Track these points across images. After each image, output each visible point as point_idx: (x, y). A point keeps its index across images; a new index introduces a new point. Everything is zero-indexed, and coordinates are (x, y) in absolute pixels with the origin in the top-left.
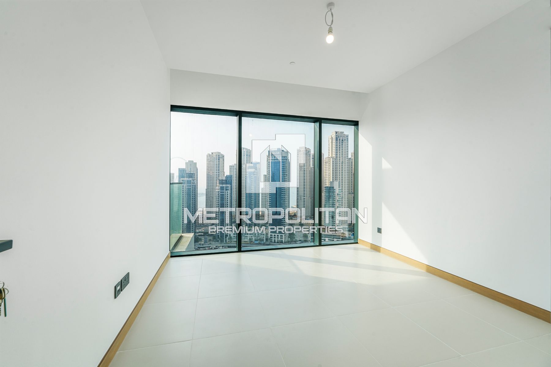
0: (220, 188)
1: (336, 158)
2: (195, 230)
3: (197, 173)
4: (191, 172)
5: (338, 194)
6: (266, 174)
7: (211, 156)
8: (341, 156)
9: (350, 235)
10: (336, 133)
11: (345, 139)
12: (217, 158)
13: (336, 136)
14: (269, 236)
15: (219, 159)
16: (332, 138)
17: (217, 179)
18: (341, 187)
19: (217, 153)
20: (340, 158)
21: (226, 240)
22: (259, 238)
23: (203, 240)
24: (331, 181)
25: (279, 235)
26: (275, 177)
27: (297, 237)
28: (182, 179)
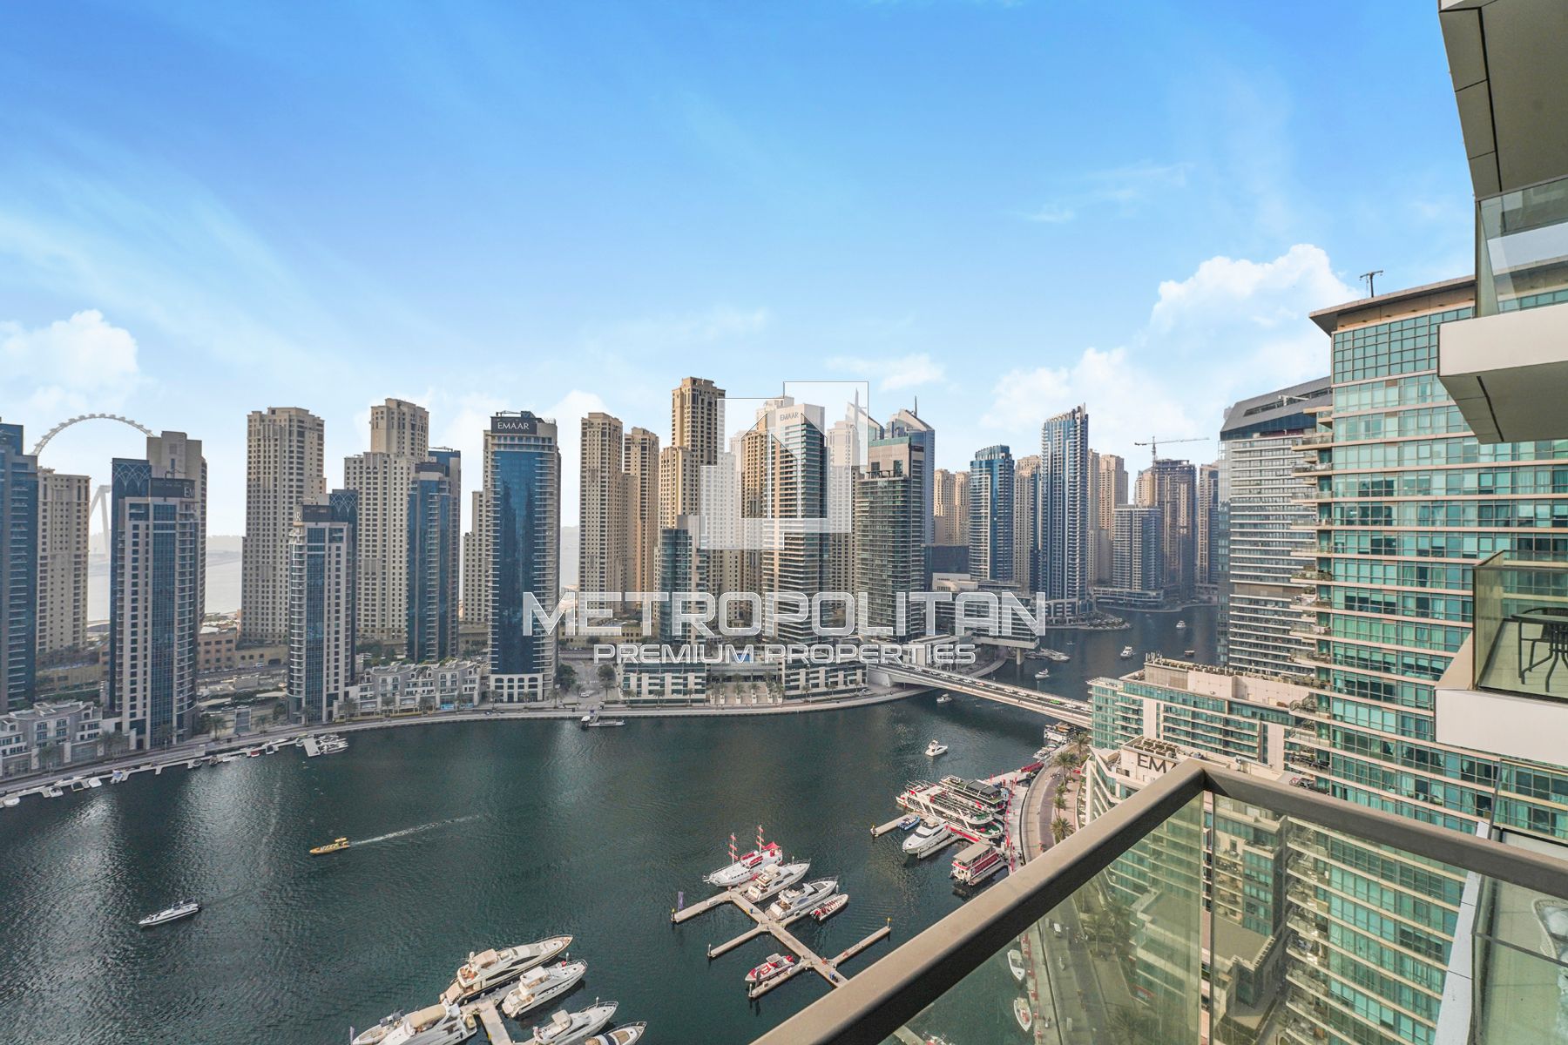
0: (306, 534)
1: (693, 449)
2: (192, 689)
3: (204, 477)
4: (173, 473)
5: (698, 550)
6: (480, 488)
7: (267, 422)
8: (705, 446)
10: (694, 381)
11: (717, 401)
12: (295, 429)
13: (693, 390)
14: (492, 684)
15: (301, 434)
16: (682, 394)
17: (291, 503)
19: (293, 413)
20: (702, 450)
21: (330, 714)
22: (456, 693)
23: (229, 724)
24: (680, 512)
25: (526, 677)
26: (512, 500)
27: (581, 679)
28: (128, 500)
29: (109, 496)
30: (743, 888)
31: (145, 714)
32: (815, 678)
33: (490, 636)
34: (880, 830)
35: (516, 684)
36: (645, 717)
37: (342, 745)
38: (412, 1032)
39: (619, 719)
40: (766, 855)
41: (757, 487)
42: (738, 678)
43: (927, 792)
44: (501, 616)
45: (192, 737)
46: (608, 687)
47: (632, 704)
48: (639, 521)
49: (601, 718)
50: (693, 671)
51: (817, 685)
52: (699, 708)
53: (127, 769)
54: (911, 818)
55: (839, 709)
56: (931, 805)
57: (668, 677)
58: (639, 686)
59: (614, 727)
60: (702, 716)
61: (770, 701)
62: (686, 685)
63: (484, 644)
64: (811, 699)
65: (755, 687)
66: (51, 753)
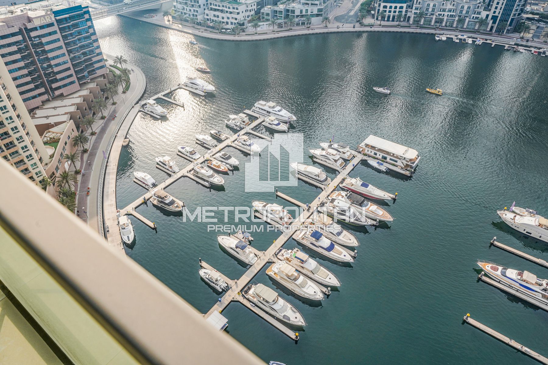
31: (499, 14)
38: (538, 224)
45: (512, 33)
53: (483, 39)
66: (461, 21)
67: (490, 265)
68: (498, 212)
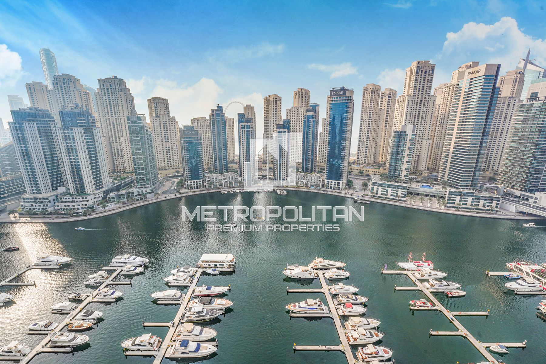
1: (414, 96)
3: (255, 117)
4: (249, 116)
5: (410, 140)
6: (325, 117)
7: (268, 100)
8: (420, 94)
9: (419, 187)
10: (419, 63)
11: (429, 71)
12: (274, 101)
13: (418, 67)
14: (326, 182)
15: (276, 103)
16: (411, 70)
17: (274, 124)
18: (416, 132)
19: (274, 96)
20: (418, 96)
22: (315, 184)
24: (403, 124)
25: (337, 182)
26: (335, 121)
27: (355, 185)
28: (241, 124)
29: (237, 123)
30: (413, 272)
32: (465, 201)
33: (326, 167)
34: (491, 274)
35: (333, 183)
36: (378, 202)
37: (285, 193)
38: (301, 271)
39: (368, 201)
40: (426, 264)
41: (447, 111)
42: (422, 195)
43: (530, 266)
44: (330, 161)
46: (365, 189)
47: (374, 197)
48: (384, 128)
49: (361, 200)
50: (401, 189)
51: (466, 204)
52: (401, 203)
53: (243, 190)
54: (515, 275)
55: (477, 217)
56: (531, 273)
57: (390, 190)
58: (377, 191)
59: (366, 203)
60: (403, 207)
61: (438, 206)
62: (397, 194)
63: (324, 169)
64: (461, 209)
65: (430, 199)
66: (231, 183)
67: (292, 305)
68: (283, 272)
